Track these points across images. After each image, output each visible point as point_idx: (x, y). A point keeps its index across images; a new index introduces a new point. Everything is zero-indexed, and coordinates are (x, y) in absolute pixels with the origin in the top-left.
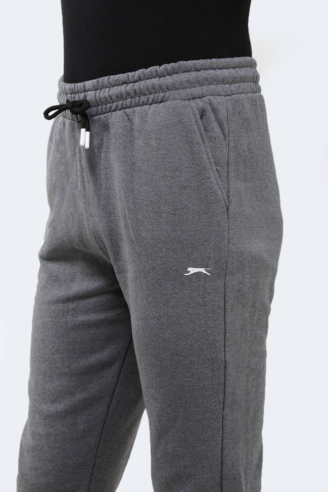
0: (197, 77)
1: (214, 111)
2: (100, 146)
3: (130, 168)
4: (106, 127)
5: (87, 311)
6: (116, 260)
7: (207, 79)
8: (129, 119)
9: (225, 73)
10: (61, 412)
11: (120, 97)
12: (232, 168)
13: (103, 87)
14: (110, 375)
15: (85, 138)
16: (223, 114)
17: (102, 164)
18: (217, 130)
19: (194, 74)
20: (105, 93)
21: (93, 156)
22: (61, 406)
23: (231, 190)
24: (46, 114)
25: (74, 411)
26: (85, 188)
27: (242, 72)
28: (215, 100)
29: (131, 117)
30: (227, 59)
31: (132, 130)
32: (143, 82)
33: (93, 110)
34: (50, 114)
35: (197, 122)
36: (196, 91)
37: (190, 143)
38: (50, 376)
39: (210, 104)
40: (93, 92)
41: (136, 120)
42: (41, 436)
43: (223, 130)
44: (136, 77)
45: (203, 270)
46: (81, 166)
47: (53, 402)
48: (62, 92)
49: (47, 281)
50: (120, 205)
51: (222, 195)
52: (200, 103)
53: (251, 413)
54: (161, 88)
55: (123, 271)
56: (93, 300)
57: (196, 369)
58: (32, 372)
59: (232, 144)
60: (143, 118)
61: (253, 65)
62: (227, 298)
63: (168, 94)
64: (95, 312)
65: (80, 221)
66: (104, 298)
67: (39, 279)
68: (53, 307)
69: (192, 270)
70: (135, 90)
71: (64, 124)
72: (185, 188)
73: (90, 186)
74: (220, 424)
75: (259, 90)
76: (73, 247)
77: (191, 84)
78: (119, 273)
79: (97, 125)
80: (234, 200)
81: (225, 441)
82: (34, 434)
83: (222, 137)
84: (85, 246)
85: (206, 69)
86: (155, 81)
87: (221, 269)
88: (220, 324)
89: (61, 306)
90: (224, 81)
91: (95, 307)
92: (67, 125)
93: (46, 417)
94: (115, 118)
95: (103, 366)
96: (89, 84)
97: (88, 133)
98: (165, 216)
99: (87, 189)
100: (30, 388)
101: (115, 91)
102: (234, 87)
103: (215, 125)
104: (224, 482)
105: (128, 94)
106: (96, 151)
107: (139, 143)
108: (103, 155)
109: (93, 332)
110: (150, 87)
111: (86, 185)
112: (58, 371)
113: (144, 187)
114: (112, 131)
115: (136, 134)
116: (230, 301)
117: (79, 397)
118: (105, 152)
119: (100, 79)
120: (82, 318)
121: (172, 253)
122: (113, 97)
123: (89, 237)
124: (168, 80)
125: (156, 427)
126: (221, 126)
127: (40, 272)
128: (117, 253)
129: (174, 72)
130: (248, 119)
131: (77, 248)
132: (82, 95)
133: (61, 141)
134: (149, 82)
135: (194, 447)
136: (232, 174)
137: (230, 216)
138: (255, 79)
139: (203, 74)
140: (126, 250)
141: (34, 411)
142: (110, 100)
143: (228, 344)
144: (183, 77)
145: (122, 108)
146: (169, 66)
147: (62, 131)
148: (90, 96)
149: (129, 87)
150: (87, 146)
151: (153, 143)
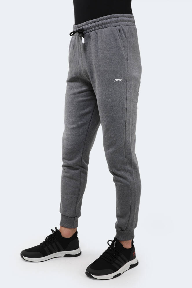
0: (118, 19)
1: (123, 30)
2: (87, 43)
3: (97, 48)
4: (89, 37)
5: (82, 97)
6: (92, 79)
7: (121, 20)
8: (96, 33)
9: (126, 18)
10: (75, 127)
11: (94, 27)
12: (128, 48)
13: (88, 24)
14: (89, 116)
15: (83, 40)
16: (126, 31)
17: (88, 49)
18: (124, 36)
19: (117, 18)
20: (89, 26)
21: (85, 46)
22: (75, 126)
23: (128, 55)
24: (70, 34)
25: (78, 127)
26: (82, 57)
27: (131, 19)
28: (123, 27)
29: (97, 33)
30: (127, 14)
31: (97, 37)
32: (101, 21)
33: (85, 32)
34: (71, 34)
35: (118, 33)
36: (118, 24)
37: (116, 40)
38: (71, 117)
39: (122, 28)
40: (85, 26)
41: (99, 34)
42: (69, 135)
43: (126, 36)
44: (99, 20)
45: (120, 80)
46: (81, 50)
47: (72, 124)
48: (75, 28)
49: (69, 88)
50: (94, 61)
51: (125, 56)
52: (119, 27)
53: (133, 125)
54: (106, 23)
55: (94, 82)
56: (84, 93)
57: (117, 111)
58: (65, 116)
59: (128, 41)
60: (101, 33)
61: (133, 17)
62: (127, 89)
63: (109, 25)
64: (84, 97)
65: (80, 68)
66: (87, 93)
67: (67, 88)
68: (71, 96)
69: (116, 80)
70: (98, 24)
71: (75, 38)
72: (114, 54)
73: (84, 56)
74: (125, 128)
75: (135, 26)
76: (77, 77)
77: (116, 22)
78: (93, 83)
79: (86, 36)
80: (129, 58)
81: (126, 133)
82: (67, 134)
83: (125, 38)
84: (82, 76)
85: (120, 17)
86: (105, 21)
87: (125, 80)
88: (125, 97)
89: (74, 96)
90: (126, 21)
91: (85, 95)
92: (76, 38)
93: (70, 129)
94: (92, 34)
95: (87, 113)
96: (83, 23)
97: (84, 39)
98: (108, 63)
99: (83, 57)
100: (65, 121)
101: (92, 25)
102: (129, 23)
103: (123, 34)
104: (126, 145)
105: (96, 25)
106: (86, 45)
107: (100, 40)
108: (88, 46)
109: (84, 103)
110: (103, 23)
111: (83, 56)
112: (73, 115)
113: (101, 54)
114: (91, 37)
115: (99, 38)
116: (128, 90)
117: (80, 123)
118: (89, 45)
119: (87, 22)
120: (80, 99)
121: (110, 75)
122: (92, 27)
123: (83, 73)
124: (109, 20)
125: (105, 129)
126: (125, 35)
127: (67, 86)
128: (92, 77)
129: (111, 18)
130: (133, 34)
131: (79, 77)
132: (81, 28)
133: (74, 44)
134: (103, 21)
135: (117, 134)
136: (128, 50)
137: (128, 63)
138: (134, 22)
139: (120, 18)
140: (95, 75)
141: (66, 127)
142: (91, 28)
143: (127, 103)
144: (113, 19)
145: (94, 30)
146: (109, 16)
147: (74, 41)
148: (84, 27)
149: (97, 23)
150: (84, 43)
151: (104, 40)
